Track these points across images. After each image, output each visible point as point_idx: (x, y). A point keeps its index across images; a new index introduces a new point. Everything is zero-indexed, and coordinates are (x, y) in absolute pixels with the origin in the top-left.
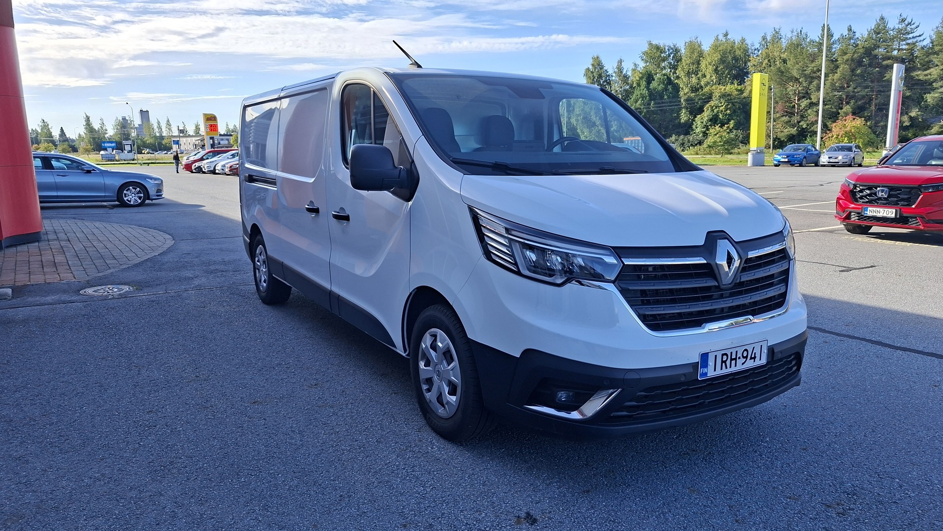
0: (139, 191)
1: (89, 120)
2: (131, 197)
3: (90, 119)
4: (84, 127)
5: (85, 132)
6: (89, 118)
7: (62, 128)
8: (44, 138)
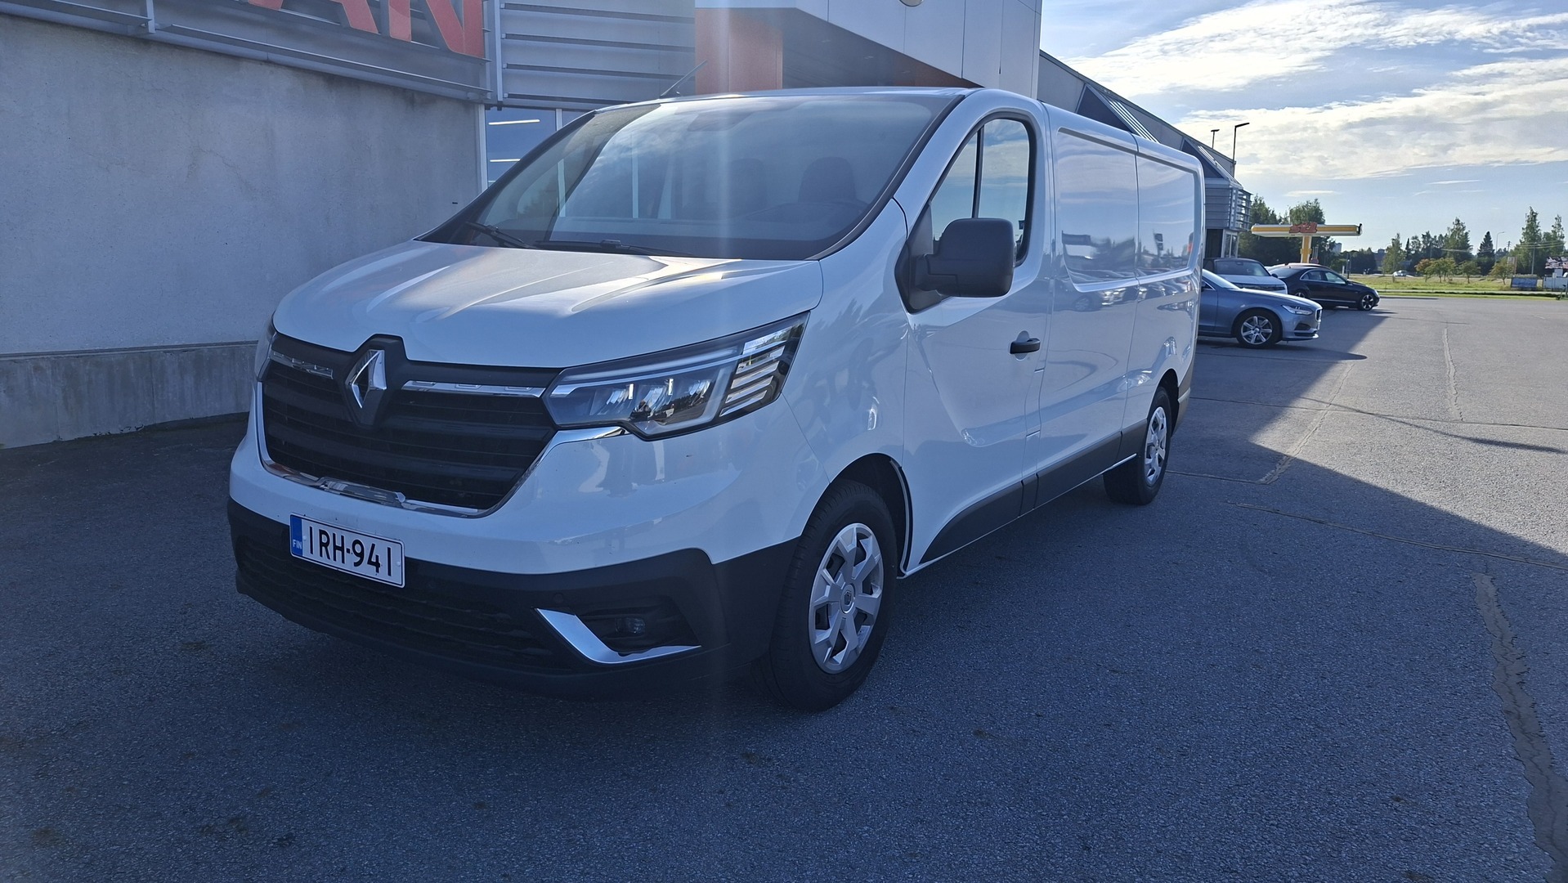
0: (1268, 324)
1: (1535, 220)
2: (1252, 332)
3: (1537, 218)
4: (1522, 232)
5: (1523, 240)
6: (1535, 216)
7: (1488, 233)
8: (1452, 250)
